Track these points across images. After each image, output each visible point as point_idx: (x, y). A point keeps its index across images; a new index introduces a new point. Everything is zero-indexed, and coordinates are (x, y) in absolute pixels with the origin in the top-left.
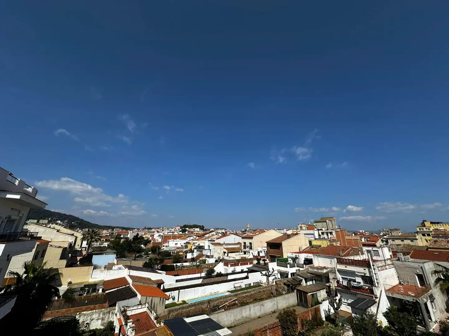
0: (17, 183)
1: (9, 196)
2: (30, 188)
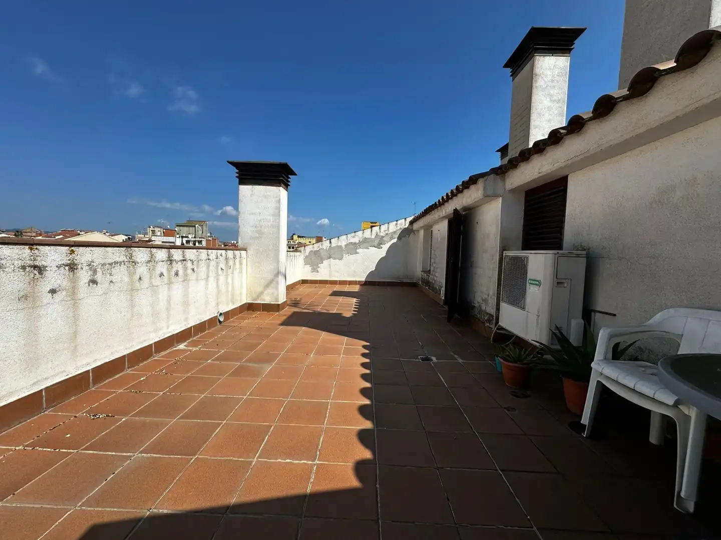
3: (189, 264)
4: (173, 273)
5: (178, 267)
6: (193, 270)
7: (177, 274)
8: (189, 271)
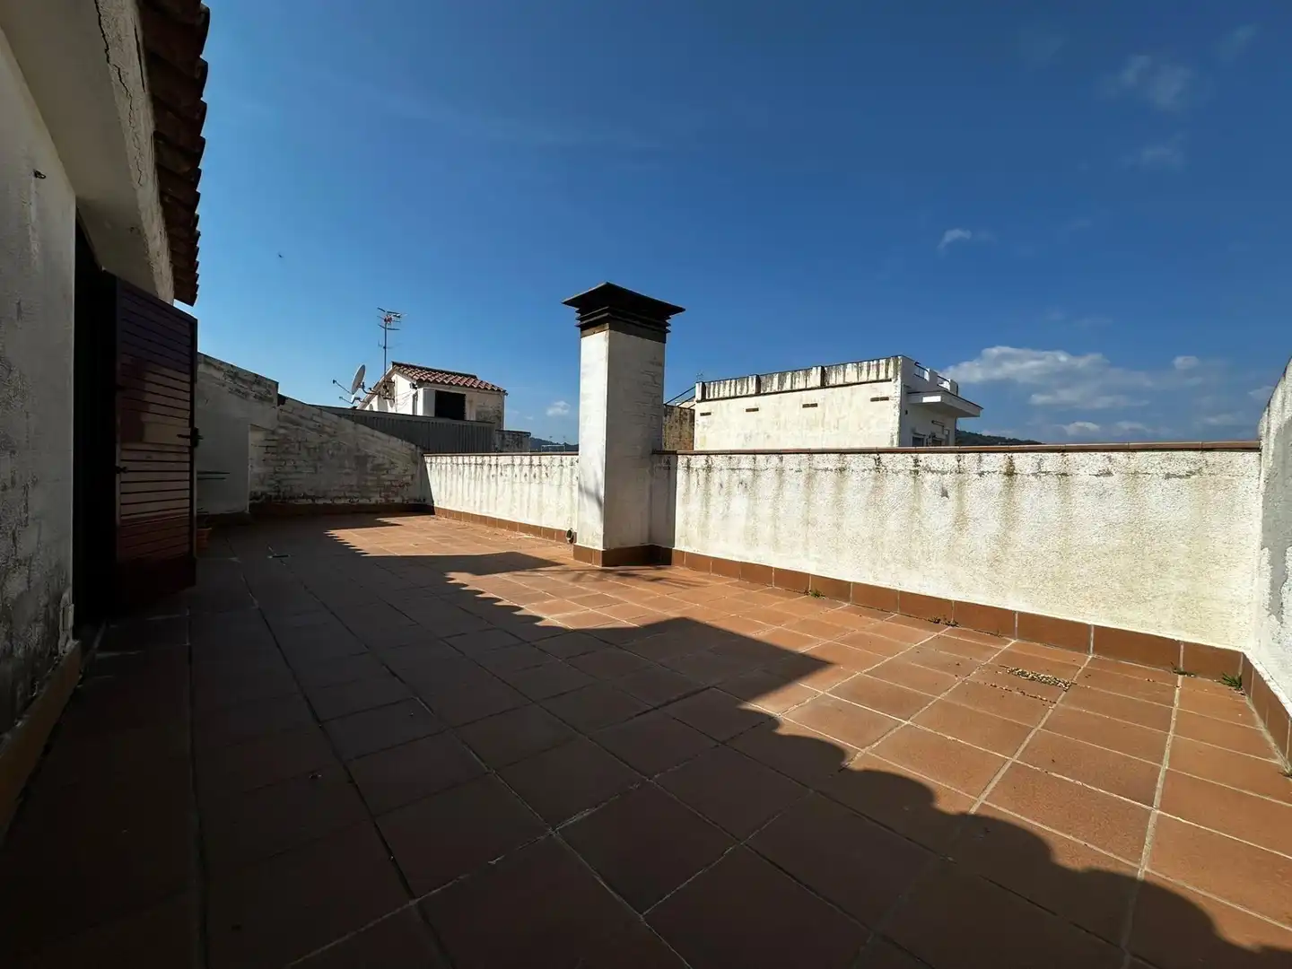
0: (927, 376)
1: (926, 400)
2: (945, 382)
3: (544, 468)
4: (532, 476)
5: (536, 470)
6: (547, 474)
7: (535, 476)
8: (544, 475)
